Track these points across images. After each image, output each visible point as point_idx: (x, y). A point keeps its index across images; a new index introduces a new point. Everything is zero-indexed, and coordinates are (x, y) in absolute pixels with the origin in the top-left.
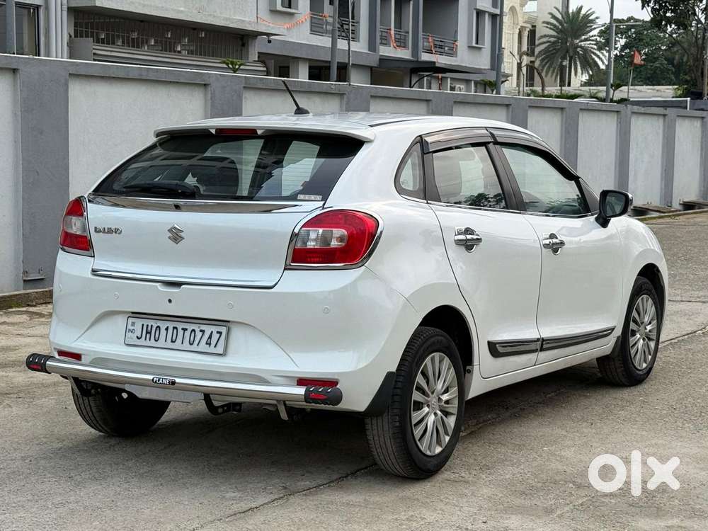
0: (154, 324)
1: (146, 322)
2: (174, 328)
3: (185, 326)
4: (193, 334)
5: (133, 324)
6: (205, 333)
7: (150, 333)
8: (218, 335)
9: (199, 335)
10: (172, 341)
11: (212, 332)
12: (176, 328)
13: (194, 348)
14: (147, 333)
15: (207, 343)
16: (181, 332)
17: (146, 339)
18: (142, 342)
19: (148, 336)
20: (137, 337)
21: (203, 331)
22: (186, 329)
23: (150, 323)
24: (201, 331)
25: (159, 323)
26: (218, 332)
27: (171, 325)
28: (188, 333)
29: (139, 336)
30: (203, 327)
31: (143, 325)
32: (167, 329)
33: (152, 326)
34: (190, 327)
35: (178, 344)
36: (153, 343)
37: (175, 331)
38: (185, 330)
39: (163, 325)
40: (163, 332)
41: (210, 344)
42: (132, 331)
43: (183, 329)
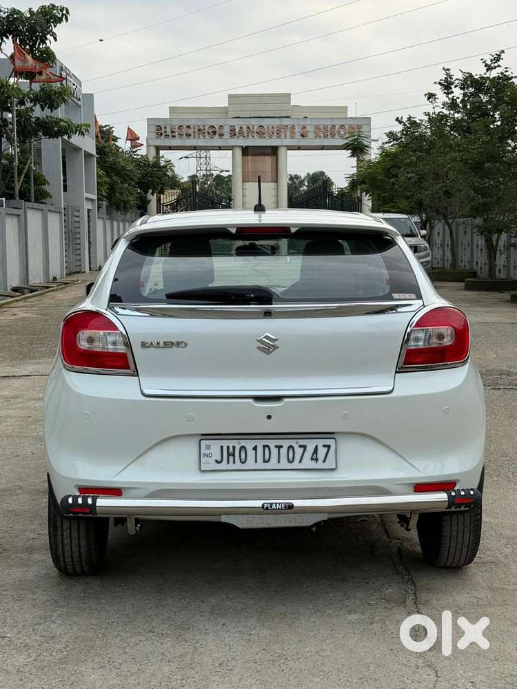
0: (237, 444)
1: (225, 443)
2: (265, 447)
3: (279, 443)
4: (291, 451)
5: (208, 447)
6: (308, 449)
7: (233, 455)
8: (326, 449)
9: (299, 451)
10: (264, 461)
11: (317, 446)
12: (268, 446)
13: (296, 465)
14: (229, 455)
15: (312, 459)
16: (274, 451)
17: (228, 463)
18: (224, 466)
19: (231, 458)
20: (216, 461)
21: (304, 447)
22: (282, 447)
23: (231, 443)
24: (300, 446)
25: (243, 443)
26: (324, 446)
27: (260, 444)
28: (284, 451)
29: (219, 459)
30: (302, 442)
31: (222, 447)
32: (255, 448)
33: (234, 447)
34: (286, 444)
35: (273, 463)
36: (238, 465)
37: (267, 449)
38: (279, 447)
39: (249, 444)
40: (251, 453)
41: (317, 460)
42: (207, 455)
43: (276, 447)
